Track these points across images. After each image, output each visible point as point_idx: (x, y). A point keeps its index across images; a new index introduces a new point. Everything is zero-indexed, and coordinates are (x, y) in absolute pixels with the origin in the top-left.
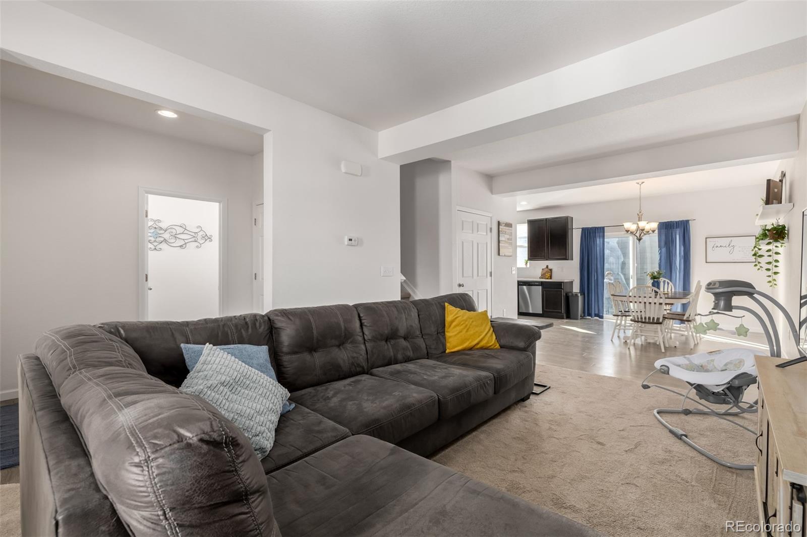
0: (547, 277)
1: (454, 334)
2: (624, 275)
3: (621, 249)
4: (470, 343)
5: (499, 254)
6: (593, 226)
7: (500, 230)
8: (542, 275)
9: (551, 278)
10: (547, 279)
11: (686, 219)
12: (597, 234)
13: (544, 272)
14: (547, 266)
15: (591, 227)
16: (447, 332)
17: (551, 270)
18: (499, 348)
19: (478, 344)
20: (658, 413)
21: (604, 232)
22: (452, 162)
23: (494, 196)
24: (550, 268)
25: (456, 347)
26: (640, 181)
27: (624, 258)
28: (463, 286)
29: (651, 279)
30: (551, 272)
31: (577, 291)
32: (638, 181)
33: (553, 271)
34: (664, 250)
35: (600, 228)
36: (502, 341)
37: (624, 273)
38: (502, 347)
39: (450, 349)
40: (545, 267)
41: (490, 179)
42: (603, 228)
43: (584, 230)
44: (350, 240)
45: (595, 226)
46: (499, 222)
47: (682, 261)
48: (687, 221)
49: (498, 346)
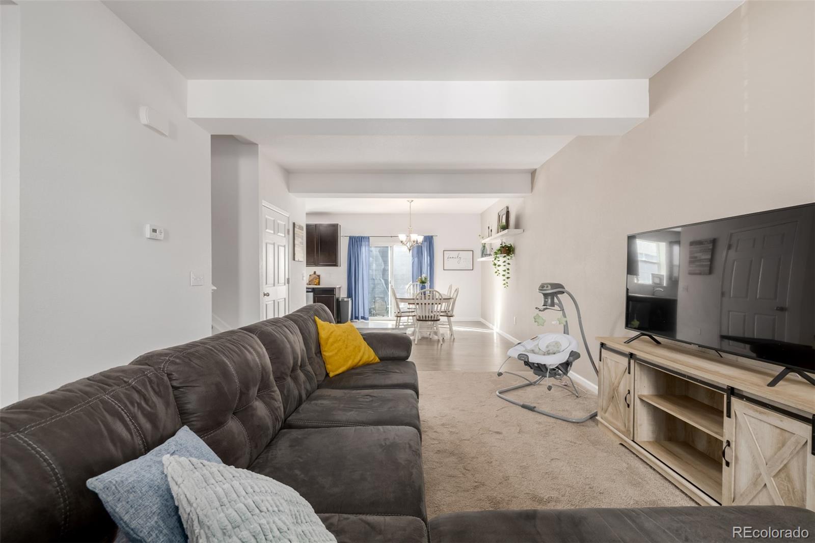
0: (316, 283)
1: (334, 353)
2: (384, 280)
3: (382, 257)
4: (353, 361)
5: (294, 259)
6: (360, 235)
7: (295, 232)
8: (309, 282)
9: (319, 285)
10: (316, 285)
11: (432, 235)
12: (363, 243)
13: (312, 278)
14: (315, 273)
15: (357, 236)
16: (324, 351)
17: (319, 276)
18: (379, 361)
19: (360, 360)
20: (500, 393)
21: (369, 241)
22: (259, 146)
23: (290, 194)
24: (318, 274)
25: (340, 367)
26: (410, 199)
27: (385, 265)
28: (268, 295)
29: (420, 283)
30: (319, 279)
31: (344, 297)
32: (408, 199)
33: (321, 277)
34: (416, 259)
35: (366, 237)
36: (380, 353)
37: (386, 278)
38: (381, 359)
39: (333, 372)
40: (313, 273)
41: (289, 173)
42: (368, 237)
43: (351, 238)
44: (154, 231)
45: (362, 235)
46: (294, 224)
47: (429, 268)
48: (432, 237)
49: (377, 360)
